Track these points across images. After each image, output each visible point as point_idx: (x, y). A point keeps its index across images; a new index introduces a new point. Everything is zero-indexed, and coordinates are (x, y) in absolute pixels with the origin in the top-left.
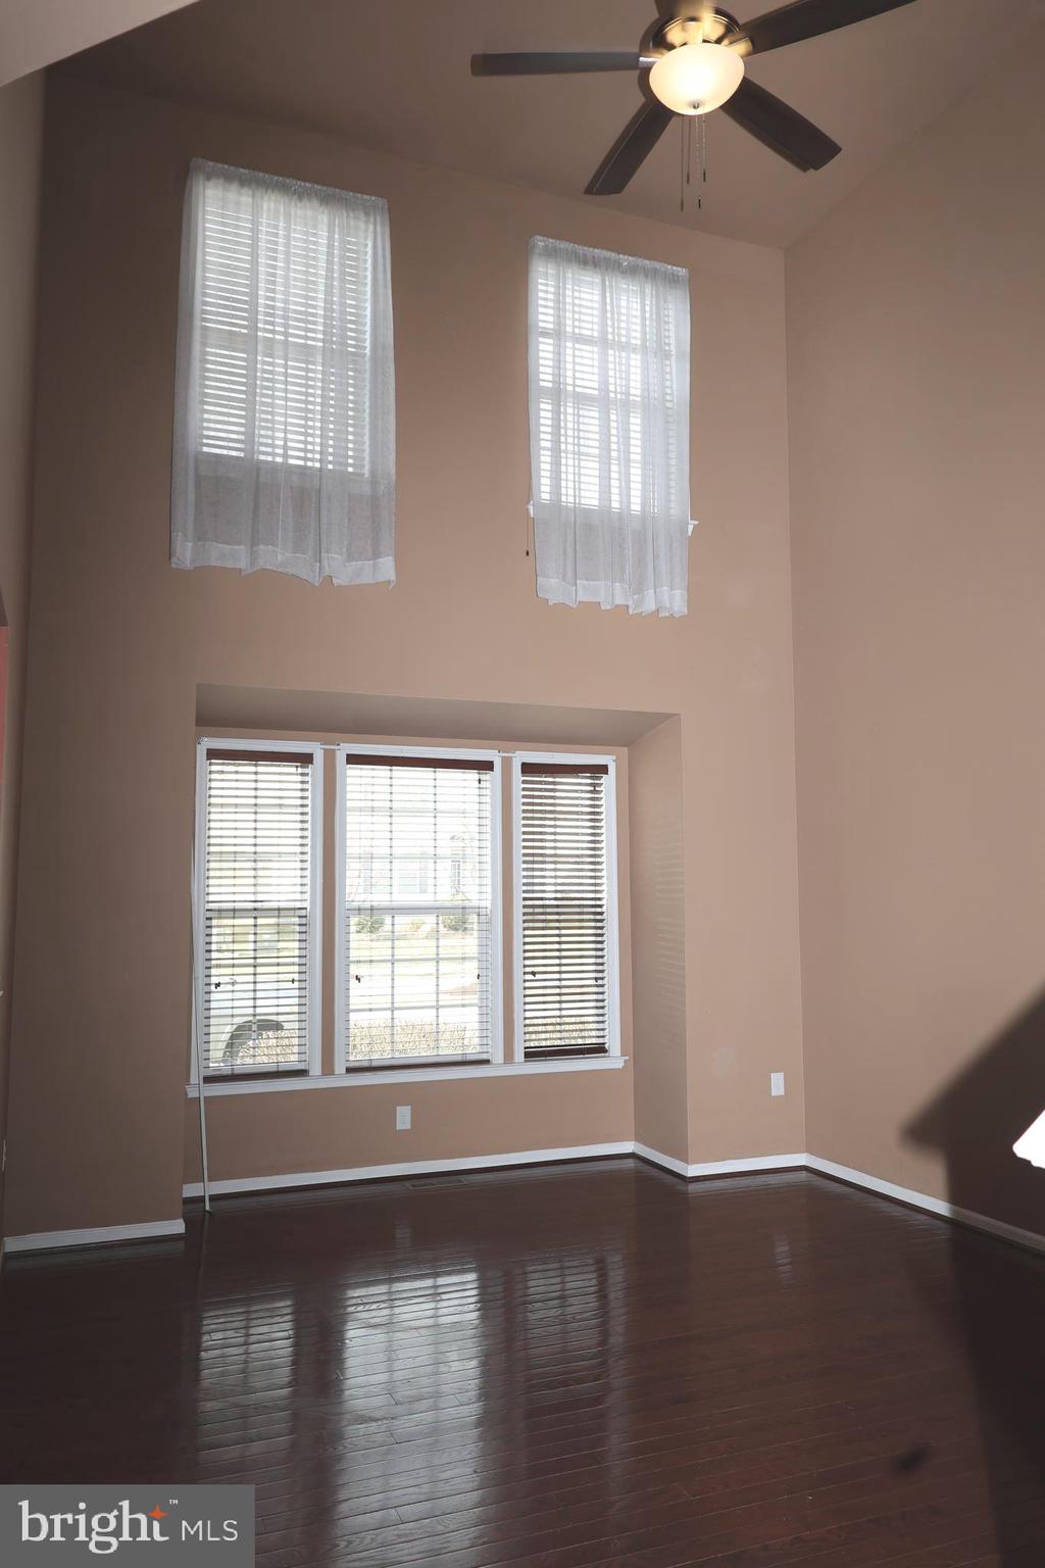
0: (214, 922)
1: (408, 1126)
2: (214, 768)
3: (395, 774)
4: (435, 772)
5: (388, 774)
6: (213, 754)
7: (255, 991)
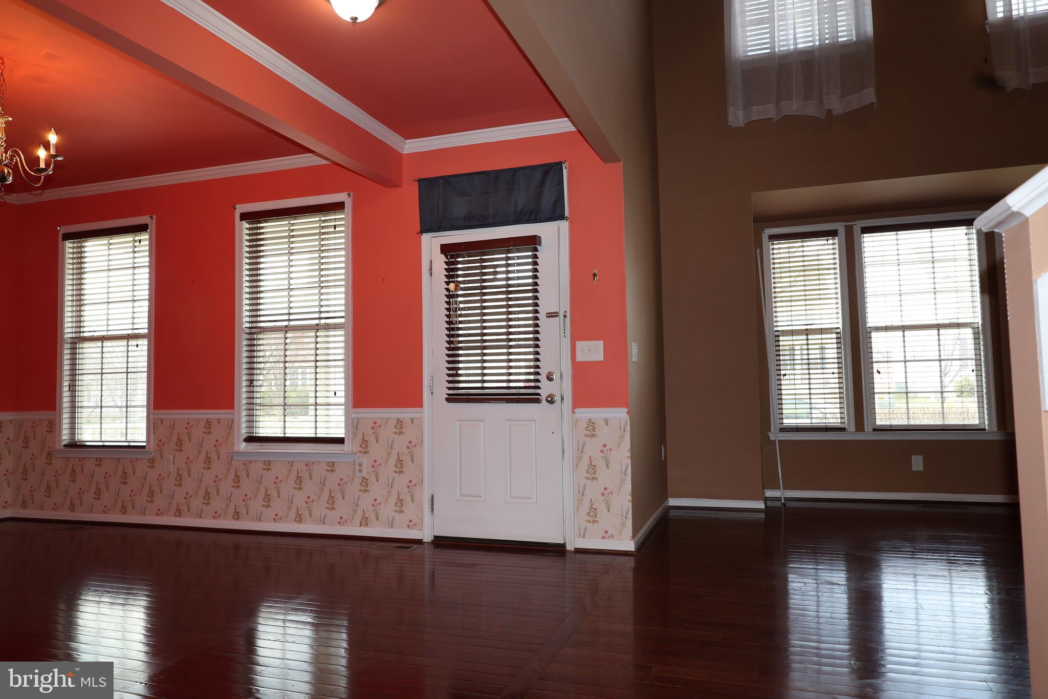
0: (781, 338)
1: (921, 468)
2: (775, 246)
3: (899, 237)
4: (931, 232)
5: (895, 237)
6: (773, 238)
7: (810, 384)
